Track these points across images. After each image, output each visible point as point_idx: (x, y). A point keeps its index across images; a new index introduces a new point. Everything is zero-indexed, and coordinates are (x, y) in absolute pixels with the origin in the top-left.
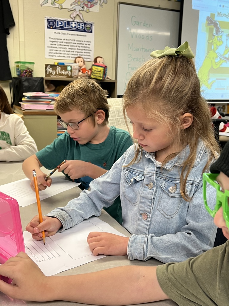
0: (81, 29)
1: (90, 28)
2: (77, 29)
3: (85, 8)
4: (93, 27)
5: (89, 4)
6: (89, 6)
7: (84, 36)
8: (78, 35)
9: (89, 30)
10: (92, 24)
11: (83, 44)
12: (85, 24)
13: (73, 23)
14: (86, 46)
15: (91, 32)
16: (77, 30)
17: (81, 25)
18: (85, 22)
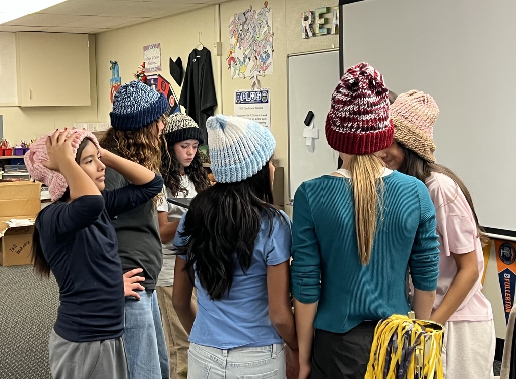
0: (258, 100)
1: (266, 96)
2: (255, 100)
3: (261, 71)
4: (269, 93)
5: (264, 66)
6: (264, 68)
7: (260, 108)
8: (256, 108)
9: (265, 99)
10: (267, 92)
11: (260, 119)
12: (261, 92)
13: (253, 93)
14: (262, 121)
15: (267, 102)
16: (256, 102)
17: (258, 95)
18: (262, 90)
